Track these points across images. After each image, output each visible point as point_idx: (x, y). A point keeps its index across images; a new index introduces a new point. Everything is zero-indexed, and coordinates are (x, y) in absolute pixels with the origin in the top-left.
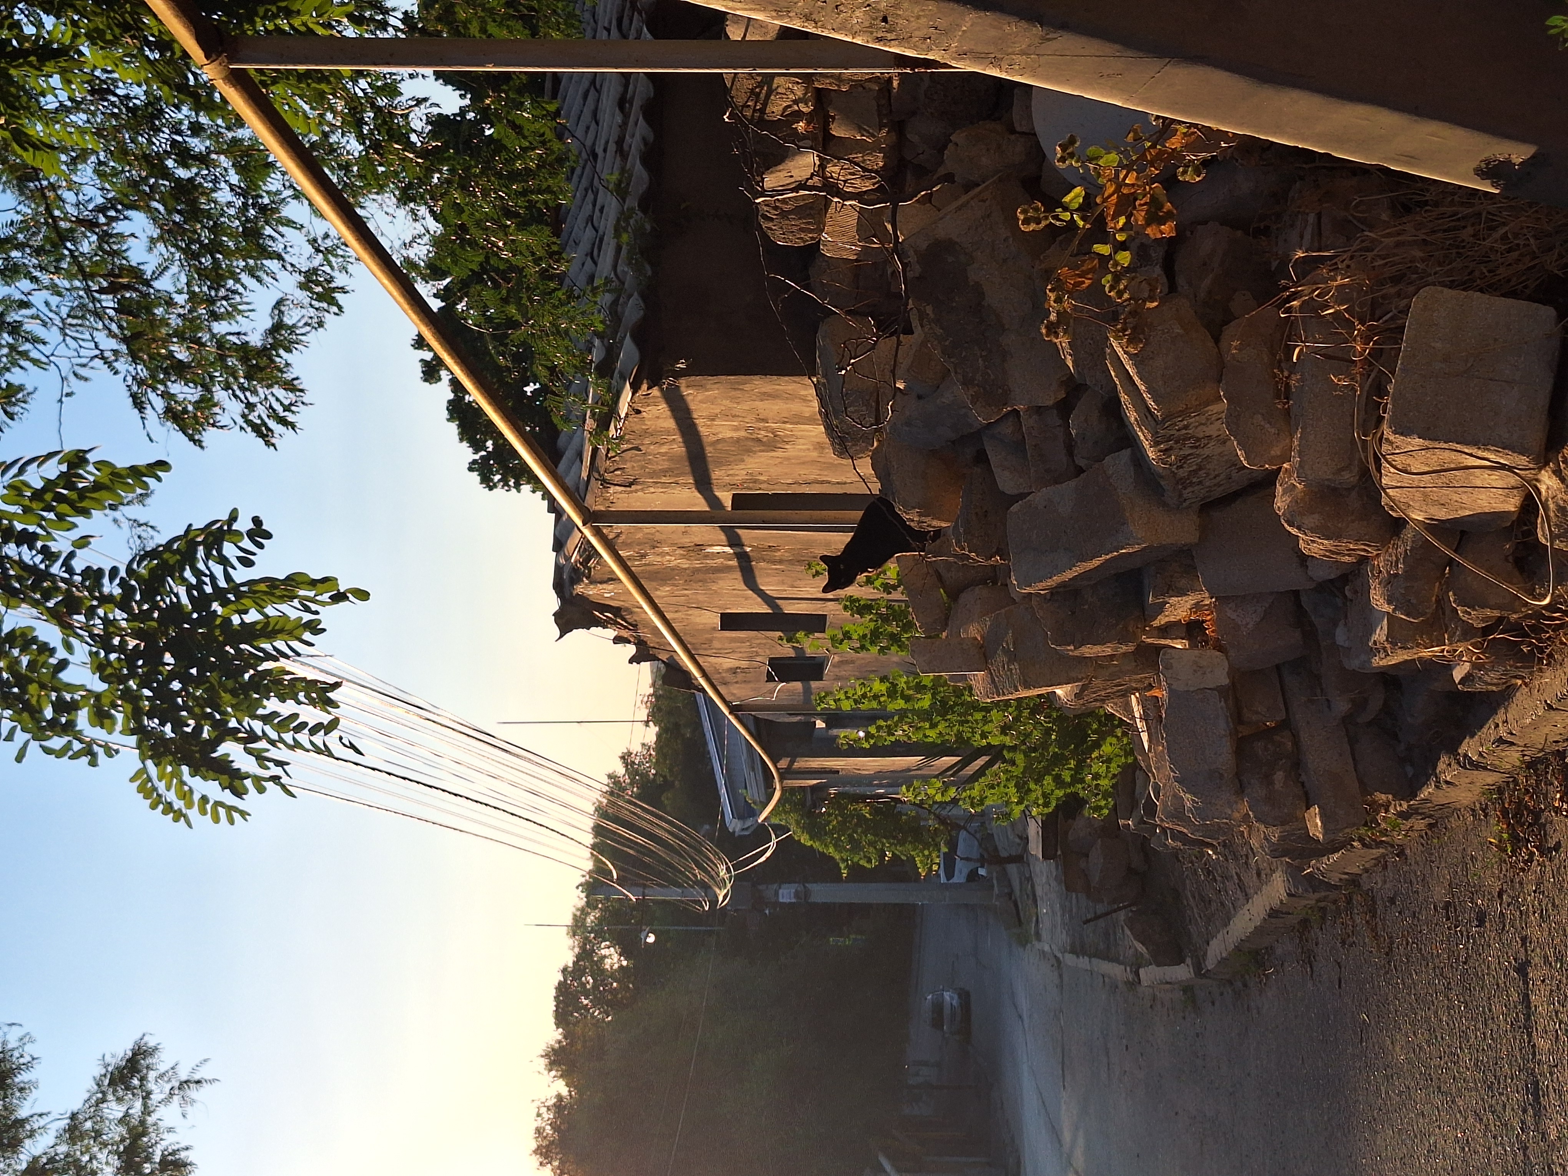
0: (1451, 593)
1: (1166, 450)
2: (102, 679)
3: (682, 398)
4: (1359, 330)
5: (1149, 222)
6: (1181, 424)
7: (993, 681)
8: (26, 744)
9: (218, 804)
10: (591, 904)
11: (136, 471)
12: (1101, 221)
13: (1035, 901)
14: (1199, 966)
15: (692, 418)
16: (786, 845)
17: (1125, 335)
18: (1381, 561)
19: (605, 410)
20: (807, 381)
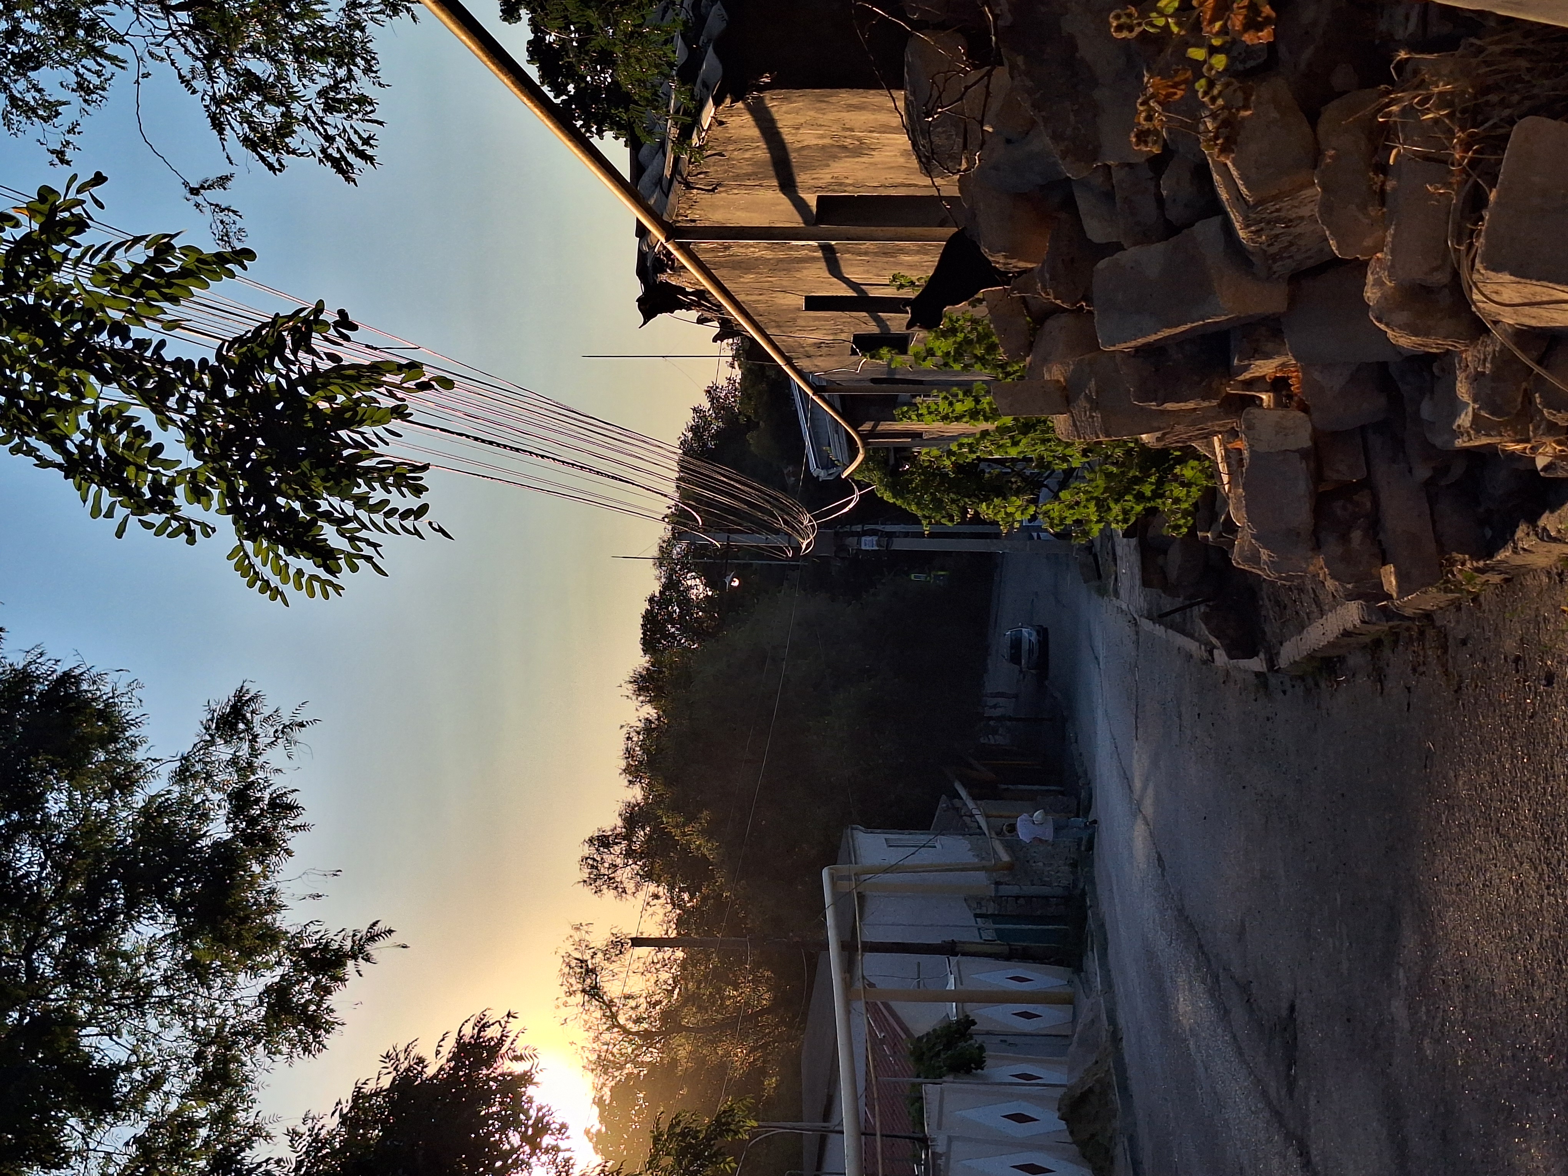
0: (1537, 395)
1: (1257, 231)
2: (197, 456)
3: (766, 110)
4: (1459, 137)
5: (1246, 28)
6: (1273, 209)
7: (1075, 425)
8: (126, 519)
9: (313, 577)
10: (677, 536)
11: (220, 258)
12: (1196, 27)
13: (1115, 559)
14: (1271, 662)
15: (776, 128)
16: (869, 499)
17: (1216, 145)
18: (1469, 355)
19: (688, 119)
20: (896, 93)
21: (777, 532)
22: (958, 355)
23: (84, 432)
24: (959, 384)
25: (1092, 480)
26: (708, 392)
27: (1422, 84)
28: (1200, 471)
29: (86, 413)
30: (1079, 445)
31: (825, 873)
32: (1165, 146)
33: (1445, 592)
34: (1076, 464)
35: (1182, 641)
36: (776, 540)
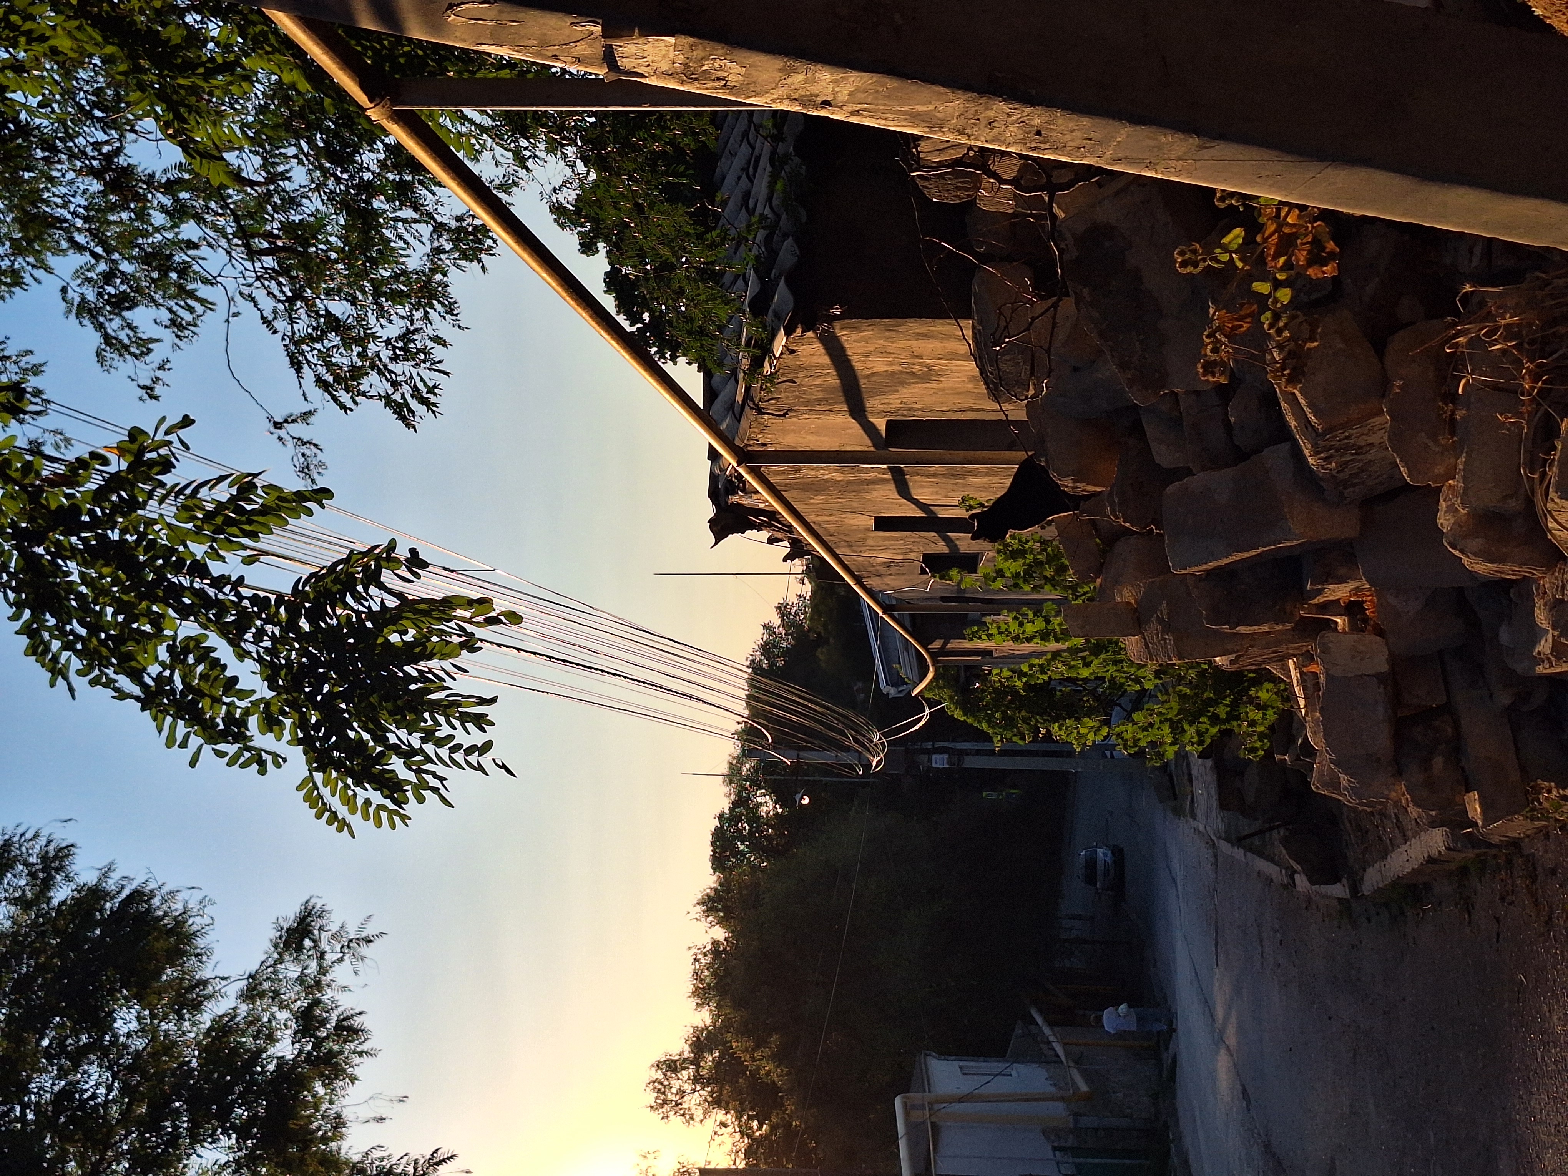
1: (1327, 458)
2: (270, 688)
3: (836, 339)
4: (1527, 368)
5: (1310, 263)
6: (1342, 436)
7: (1147, 646)
8: (200, 748)
9: (381, 807)
10: (747, 753)
11: (301, 496)
12: (1261, 261)
13: (1190, 780)
14: (1355, 889)
15: (846, 355)
16: (939, 717)
17: (1284, 375)
18: (1547, 582)
19: (759, 352)
20: (963, 323)
21: (848, 749)
22: (1028, 575)
23: (163, 664)
24: (1028, 603)
25: (1166, 702)
26: (779, 608)
27: (1489, 316)
28: (1276, 693)
29: (165, 644)
30: (1152, 666)
31: (898, 1101)
32: (1232, 376)
33: (1532, 820)
34: (1149, 686)
35: (1262, 864)
36: (847, 758)
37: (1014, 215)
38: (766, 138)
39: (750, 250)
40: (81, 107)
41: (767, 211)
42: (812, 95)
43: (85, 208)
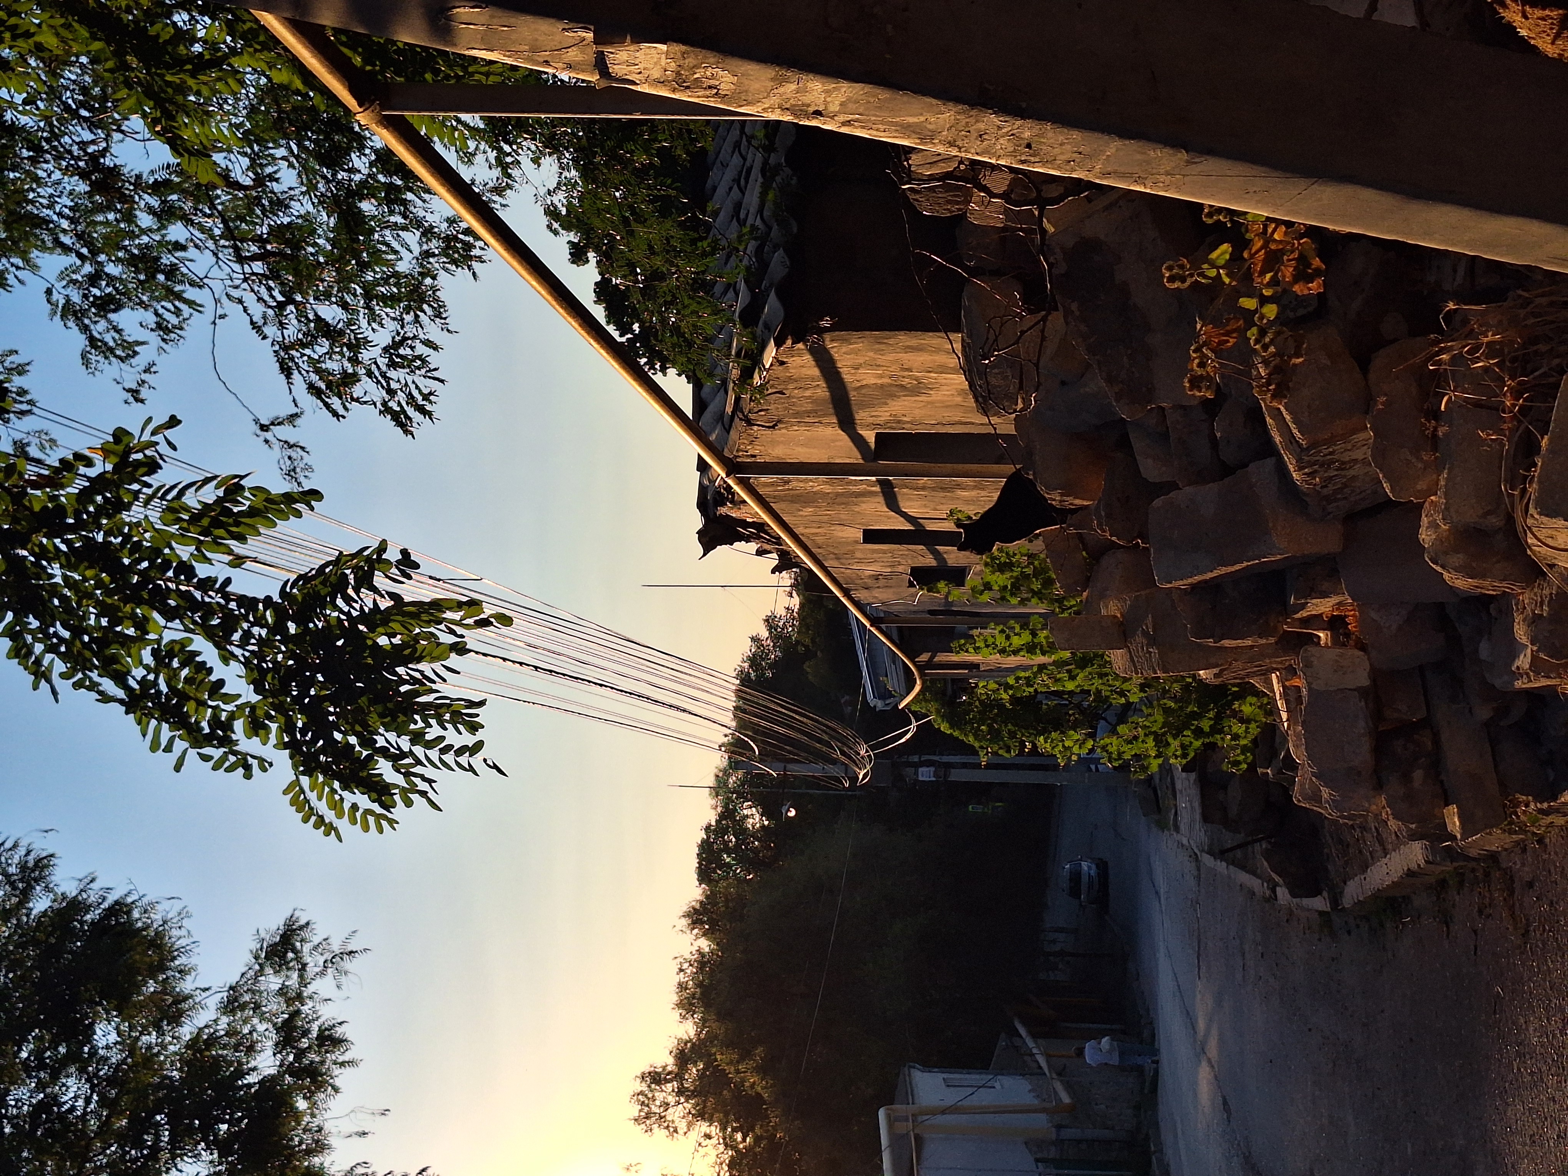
1: (1311, 473)
2: (256, 691)
3: (827, 351)
4: (1508, 386)
5: (1296, 279)
6: (1327, 451)
7: (1132, 660)
8: (185, 752)
9: (368, 812)
10: (734, 765)
11: (289, 498)
12: (1248, 277)
13: (1174, 794)
14: (1335, 901)
15: (836, 368)
16: (926, 730)
17: (1269, 390)
18: (1526, 598)
19: (748, 363)
20: (952, 336)
21: (834, 762)
22: (1015, 589)
23: (147, 667)
24: (1014, 616)
25: (1150, 715)
26: (767, 621)
27: (1471, 334)
28: (1259, 707)
29: (149, 648)
30: (1137, 680)
31: (882, 1113)
32: (1218, 390)
33: (1510, 834)
34: (1134, 699)
35: (1244, 878)
36: (834, 771)
37: (1005, 229)
38: (757, 149)
39: (741, 261)
40: (67, 108)
41: (758, 222)
42: (803, 105)
43: (71, 209)
